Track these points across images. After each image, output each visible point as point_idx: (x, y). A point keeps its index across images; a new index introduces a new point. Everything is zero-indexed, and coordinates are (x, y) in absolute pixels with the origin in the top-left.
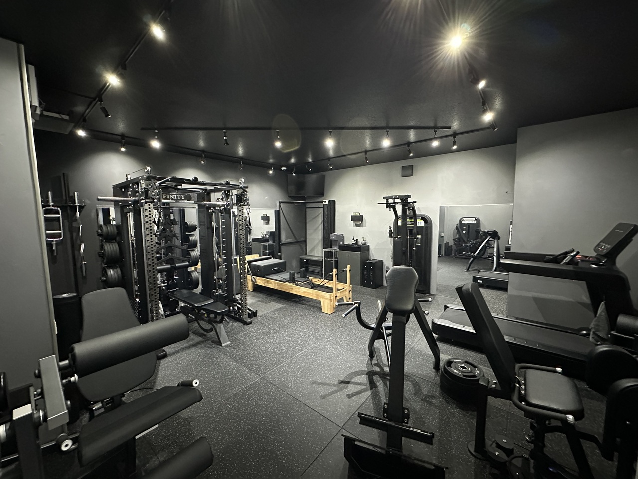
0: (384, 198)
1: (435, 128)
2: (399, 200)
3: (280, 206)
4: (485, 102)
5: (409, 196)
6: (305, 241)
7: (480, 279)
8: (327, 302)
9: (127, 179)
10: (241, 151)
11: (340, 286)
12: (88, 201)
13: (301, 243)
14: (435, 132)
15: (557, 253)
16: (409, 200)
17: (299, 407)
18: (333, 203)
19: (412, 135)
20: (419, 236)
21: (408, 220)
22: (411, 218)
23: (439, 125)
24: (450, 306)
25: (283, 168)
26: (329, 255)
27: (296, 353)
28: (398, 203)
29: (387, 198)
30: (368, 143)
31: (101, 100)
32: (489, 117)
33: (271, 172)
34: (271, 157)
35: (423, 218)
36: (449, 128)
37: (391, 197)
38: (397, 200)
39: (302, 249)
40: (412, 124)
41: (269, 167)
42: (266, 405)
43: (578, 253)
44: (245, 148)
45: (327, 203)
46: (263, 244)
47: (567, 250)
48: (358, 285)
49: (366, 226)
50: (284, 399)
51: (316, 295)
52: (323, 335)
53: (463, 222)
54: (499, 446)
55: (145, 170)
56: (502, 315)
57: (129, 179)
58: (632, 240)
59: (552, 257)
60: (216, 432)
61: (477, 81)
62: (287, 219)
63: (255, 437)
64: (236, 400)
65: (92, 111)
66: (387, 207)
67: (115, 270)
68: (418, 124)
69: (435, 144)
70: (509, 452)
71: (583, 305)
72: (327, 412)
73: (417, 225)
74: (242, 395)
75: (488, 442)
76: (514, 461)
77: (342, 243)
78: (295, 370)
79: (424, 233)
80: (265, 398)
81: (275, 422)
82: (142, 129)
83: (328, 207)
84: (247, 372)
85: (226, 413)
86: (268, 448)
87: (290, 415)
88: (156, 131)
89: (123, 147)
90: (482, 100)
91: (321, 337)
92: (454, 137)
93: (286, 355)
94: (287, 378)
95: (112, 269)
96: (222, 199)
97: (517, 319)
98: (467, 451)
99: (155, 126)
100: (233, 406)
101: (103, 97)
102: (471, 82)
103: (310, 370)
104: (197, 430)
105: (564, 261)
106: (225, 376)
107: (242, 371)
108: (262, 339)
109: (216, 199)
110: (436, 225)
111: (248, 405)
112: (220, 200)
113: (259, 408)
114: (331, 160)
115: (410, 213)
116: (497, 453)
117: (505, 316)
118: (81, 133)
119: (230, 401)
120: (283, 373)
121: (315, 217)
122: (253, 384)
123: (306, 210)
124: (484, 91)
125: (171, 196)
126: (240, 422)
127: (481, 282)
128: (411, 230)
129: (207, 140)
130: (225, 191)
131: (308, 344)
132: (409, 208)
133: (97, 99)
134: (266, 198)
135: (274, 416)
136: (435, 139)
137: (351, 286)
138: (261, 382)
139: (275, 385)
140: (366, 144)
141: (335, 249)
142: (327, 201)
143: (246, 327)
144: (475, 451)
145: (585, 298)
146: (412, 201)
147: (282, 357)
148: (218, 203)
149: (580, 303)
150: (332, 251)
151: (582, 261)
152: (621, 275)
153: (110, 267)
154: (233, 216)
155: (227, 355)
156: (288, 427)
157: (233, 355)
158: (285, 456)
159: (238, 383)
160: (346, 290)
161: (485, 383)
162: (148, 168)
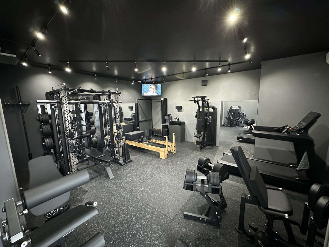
0: (193, 97)
1: (220, 61)
2: (200, 99)
3: (138, 101)
4: (246, 49)
5: (206, 97)
6: (152, 120)
7: (241, 138)
8: (163, 153)
9: (53, 89)
10: (116, 73)
11: (170, 144)
12: (31, 102)
13: (150, 120)
14: (220, 63)
15: (280, 126)
16: (206, 99)
17: (150, 210)
18: (166, 100)
19: (207, 65)
20: (211, 117)
21: (205, 109)
22: (206, 108)
23: (222, 59)
24: (226, 153)
25: (139, 81)
26: (164, 127)
27: (148, 180)
28: (200, 100)
29: (194, 98)
30: (184, 68)
31: (34, 46)
32: (248, 57)
33: (133, 84)
34: (133, 75)
35: (213, 108)
36: (227, 61)
37: (196, 97)
38: (199, 99)
39: (150, 124)
40: (207, 59)
41: (132, 81)
42: (133, 209)
43: (290, 127)
44: (118, 71)
45: (163, 100)
46: (130, 121)
47: (285, 125)
48: (180, 142)
49: (183, 112)
50: (143, 206)
51: (157, 149)
52: (162, 170)
53: (232, 108)
54: (251, 227)
55: (63, 85)
56: (252, 158)
57: (54, 90)
58: (316, 121)
59: (277, 129)
60: (107, 225)
61: (243, 38)
62: (142, 108)
63: (128, 227)
64: (117, 207)
65: (30, 52)
66: (194, 102)
67: (50, 139)
68: (211, 60)
69: (219, 70)
70: (255, 230)
71: (291, 152)
72: (165, 212)
73: (210, 111)
74: (121, 204)
75: (245, 225)
76: (258, 234)
77: (171, 121)
78: (148, 190)
79: (213, 115)
80: (133, 206)
81: (138, 218)
82: (60, 61)
83: (163, 102)
84: (123, 192)
85: (112, 215)
86: (135, 232)
87: (146, 214)
88: (68, 63)
89: (50, 71)
90: (244, 48)
91: (161, 171)
92: (229, 66)
93: (143, 182)
94: (144, 194)
95: (48, 138)
96: (107, 99)
97: (259, 159)
98: (235, 229)
99: (68, 60)
100: (116, 210)
101: (36, 44)
102: (240, 38)
103: (156, 189)
104: (97, 224)
105: (283, 132)
106: (111, 194)
107: (120, 191)
108: (131, 173)
109: (103, 99)
110: (219, 111)
111: (124, 209)
112: (106, 100)
113: (129, 211)
114: (165, 77)
115: (206, 105)
116: (250, 231)
117: (253, 158)
118: (25, 64)
119: (115, 208)
120: (141, 192)
121: (157, 107)
122: (126, 198)
123: (152, 103)
124: (246, 43)
125: (79, 98)
126: (120, 219)
127: (241, 139)
128: (206, 114)
129: (97, 67)
130: (108, 95)
131: (154, 175)
132: (206, 103)
133: (32, 45)
134: (131, 97)
135: (137, 215)
136: (220, 67)
137: (175, 144)
138: (130, 197)
139: (138, 198)
140: (183, 69)
141: (167, 124)
142: (163, 99)
143: (122, 166)
144: (239, 229)
145: (292, 149)
146: (207, 99)
147: (141, 183)
148: (105, 102)
149: (290, 151)
150: (166, 125)
151: (292, 131)
152: (311, 139)
153: (46, 138)
154: (113, 107)
155: (112, 182)
156: (145, 220)
157: (115, 183)
158: (144, 236)
159: (119, 198)
160: (173, 146)
161: (244, 196)
162: (64, 84)
